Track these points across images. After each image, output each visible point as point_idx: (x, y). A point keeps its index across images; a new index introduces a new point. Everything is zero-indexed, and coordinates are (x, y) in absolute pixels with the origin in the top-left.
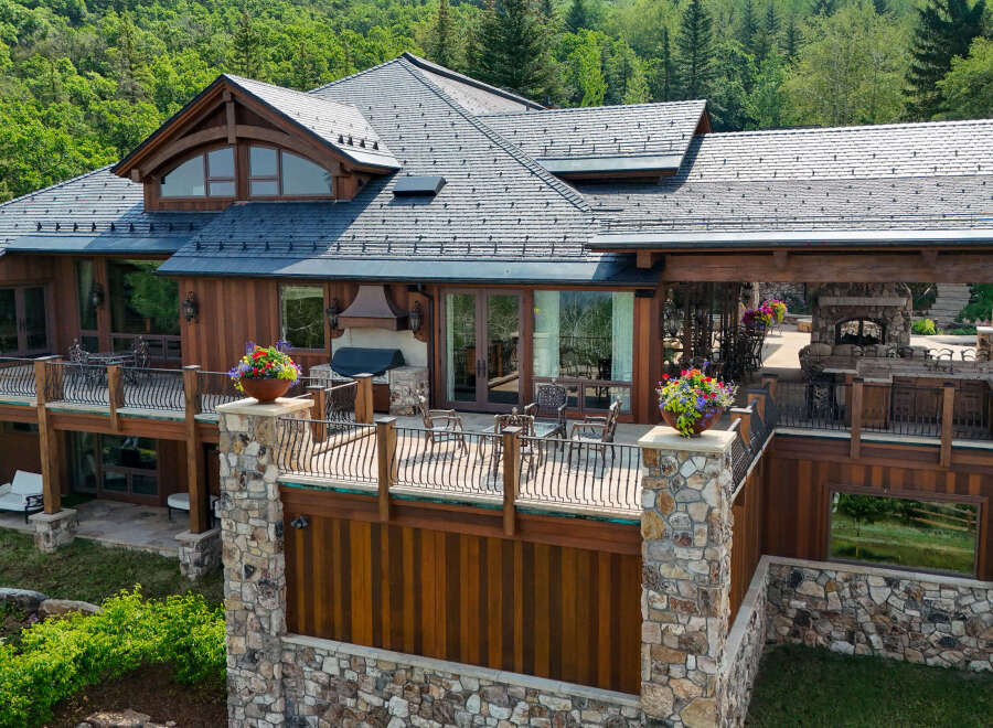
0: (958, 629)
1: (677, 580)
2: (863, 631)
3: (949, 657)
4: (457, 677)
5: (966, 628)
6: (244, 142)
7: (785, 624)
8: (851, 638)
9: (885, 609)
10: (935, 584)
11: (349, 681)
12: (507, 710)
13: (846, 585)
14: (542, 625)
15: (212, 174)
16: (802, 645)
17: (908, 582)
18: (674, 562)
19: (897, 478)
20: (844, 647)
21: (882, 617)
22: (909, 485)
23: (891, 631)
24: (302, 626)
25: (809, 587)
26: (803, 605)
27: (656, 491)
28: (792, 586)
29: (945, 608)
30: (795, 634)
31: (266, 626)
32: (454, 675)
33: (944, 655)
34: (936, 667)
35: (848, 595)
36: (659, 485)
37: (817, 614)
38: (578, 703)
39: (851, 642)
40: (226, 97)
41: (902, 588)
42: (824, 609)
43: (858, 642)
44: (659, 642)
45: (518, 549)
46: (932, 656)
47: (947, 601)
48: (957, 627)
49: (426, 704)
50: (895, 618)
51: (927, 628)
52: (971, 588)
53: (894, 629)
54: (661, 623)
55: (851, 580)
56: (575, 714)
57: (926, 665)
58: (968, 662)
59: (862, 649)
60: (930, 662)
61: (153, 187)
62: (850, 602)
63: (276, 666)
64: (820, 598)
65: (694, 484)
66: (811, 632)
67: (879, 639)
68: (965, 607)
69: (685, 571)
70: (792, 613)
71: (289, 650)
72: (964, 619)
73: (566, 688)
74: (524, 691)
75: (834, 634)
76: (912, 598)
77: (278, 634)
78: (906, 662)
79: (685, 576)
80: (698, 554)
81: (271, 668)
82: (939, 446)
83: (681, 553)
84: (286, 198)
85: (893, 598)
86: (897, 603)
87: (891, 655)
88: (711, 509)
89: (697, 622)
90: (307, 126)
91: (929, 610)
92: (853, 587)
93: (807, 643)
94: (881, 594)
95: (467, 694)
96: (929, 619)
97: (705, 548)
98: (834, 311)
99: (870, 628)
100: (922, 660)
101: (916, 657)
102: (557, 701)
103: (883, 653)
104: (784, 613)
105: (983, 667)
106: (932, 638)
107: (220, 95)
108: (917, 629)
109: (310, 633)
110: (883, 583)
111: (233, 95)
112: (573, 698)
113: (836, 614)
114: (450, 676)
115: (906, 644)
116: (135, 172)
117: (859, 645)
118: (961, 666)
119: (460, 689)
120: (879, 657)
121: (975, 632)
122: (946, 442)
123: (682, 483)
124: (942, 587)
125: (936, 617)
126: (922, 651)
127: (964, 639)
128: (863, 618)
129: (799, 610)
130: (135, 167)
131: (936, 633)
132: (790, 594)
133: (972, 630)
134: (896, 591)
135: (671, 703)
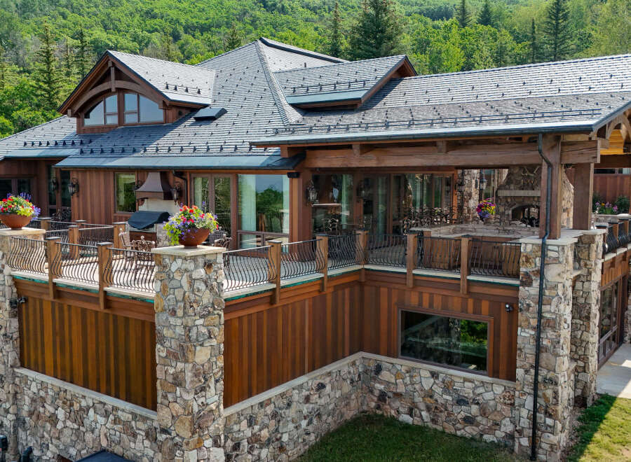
0: (475, 411)
1: (171, 338)
2: (418, 409)
3: (469, 431)
4: (84, 397)
5: (480, 410)
6: (121, 91)
7: (373, 400)
8: (410, 413)
9: (430, 394)
10: (460, 377)
11: (41, 397)
12: (104, 419)
13: (407, 375)
14: (122, 368)
15: (108, 111)
16: (382, 415)
17: (444, 375)
18: (169, 326)
19: (438, 302)
20: (405, 418)
21: (429, 399)
22: (445, 307)
23: (434, 409)
24: (26, 365)
25: (386, 375)
26: (382, 387)
27: (161, 281)
28: (376, 374)
29: (466, 395)
30: (378, 407)
31: (6, 361)
32: (83, 396)
33: (467, 429)
34: (462, 437)
35: (409, 382)
36: (161, 277)
37: (390, 394)
38: (135, 416)
39: (411, 416)
40: (110, 64)
41: (440, 379)
42: (394, 391)
43: (415, 415)
44: (164, 378)
45: (111, 318)
46: (460, 430)
47: (467, 390)
48: (474, 409)
49: (72, 413)
50: (436, 401)
51: (456, 409)
52: (482, 382)
53: (436, 408)
54: (165, 366)
55: (410, 372)
56: (133, 423)
57: (455, 436)
58: (482, 435)
59: (417, 421)
60: (459, 433)
61: (81, 119)
62: (410, 387)
63: (11, 386)
64: (392, 383)
65: (177, 277)
66: (388, 407)
67: (427, 414)
68: (479, 395)
69: (174, 332)
70: (377, 393)
71: (18, 377)
72: (478, 404)
73: (129, 406)
74: (111, 407)
75: (401, 409)
76: (447, 387)
77: (11, 367)
78: (443, 432)
79: (174, 336)
80: (179, 322)
81: (8, 387)
82: (459, 279)
83: (172, 320)
84: (141, 124)
85: (435, 386)
86: (438, 390)
87: (434, 426)
88: (185, 293)
89: (180, 365)
90: (147, 79)
91: (456, 396)
92: (411, 377)
93: (385, 414)
94: (428, 383)
95: (88, 408)
96: (457, 403)
97: (182, 317)
98: (509, 200)
99: (422, 406)
100: (453, 431)
101: (450, 429)
102: (125, 414)
103: (430, 425)
104: (371, 392)
105: (491, 439)
106: (459, 416)
107: (107, 63)
108: (450, 409)
109: (29, 368)
110: (429, 375)
111: (113, 63)
112: (132, 413)
113: (401, 395)
114: (81, 396)
115: (444, 419)
116: (69, 111)
117: (416, 418)
118: (478, 437)
119: (85, 405)
120: (427, 427)
121: (485, 414)
122: (463, 276)
123: (172, 276)
124: (465, 380)
125: (461, 401)
126: (454, 425)
127: (479, 419)
128: (418, 399)
129: (380, 390)
130: (69, 108)
131: (461, 412)
132: (375, 379)
133: (484, 413)
134: (437, 381)
135: (170, 418)
